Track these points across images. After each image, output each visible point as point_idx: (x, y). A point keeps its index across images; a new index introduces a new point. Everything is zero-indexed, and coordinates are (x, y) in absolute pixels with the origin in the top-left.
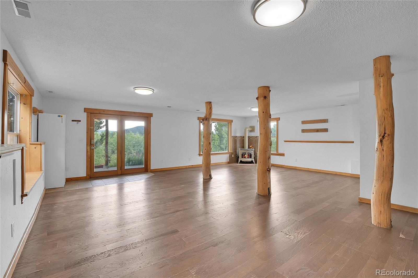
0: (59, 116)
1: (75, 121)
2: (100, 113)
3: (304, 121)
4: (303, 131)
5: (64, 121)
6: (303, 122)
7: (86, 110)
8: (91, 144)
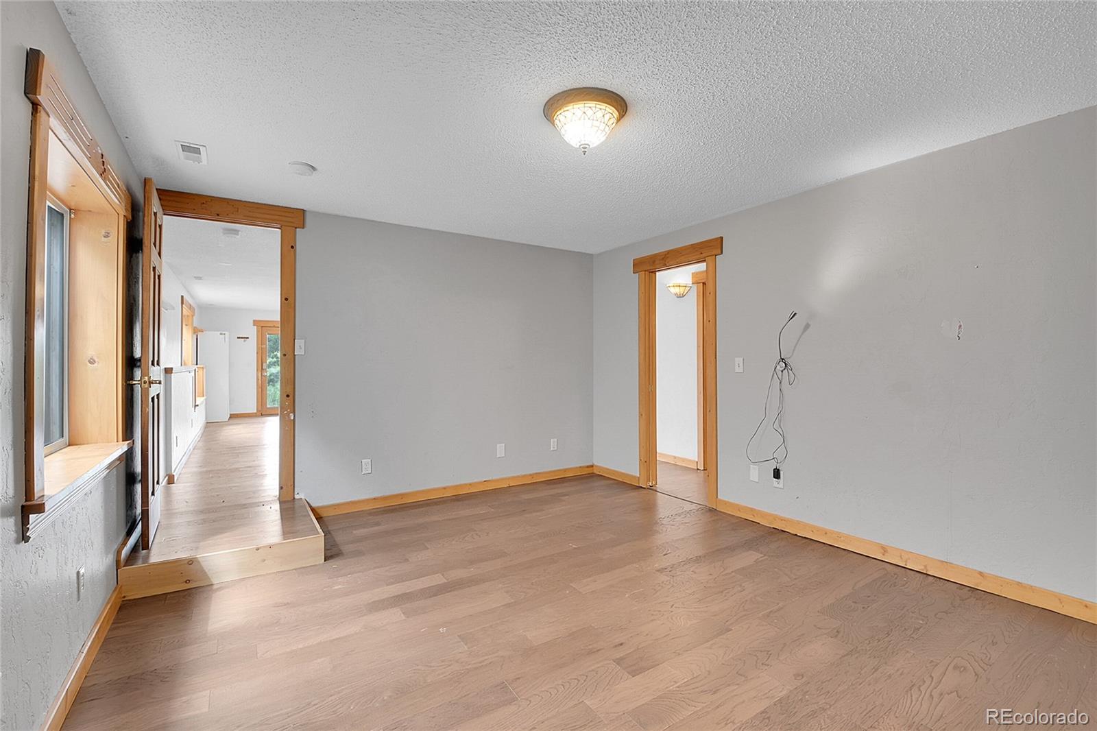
0: (221, 334)
1: (242, 338)
2: (274, 327)
5: (227, 340)
7: (255, 323)
8: (262, 368)
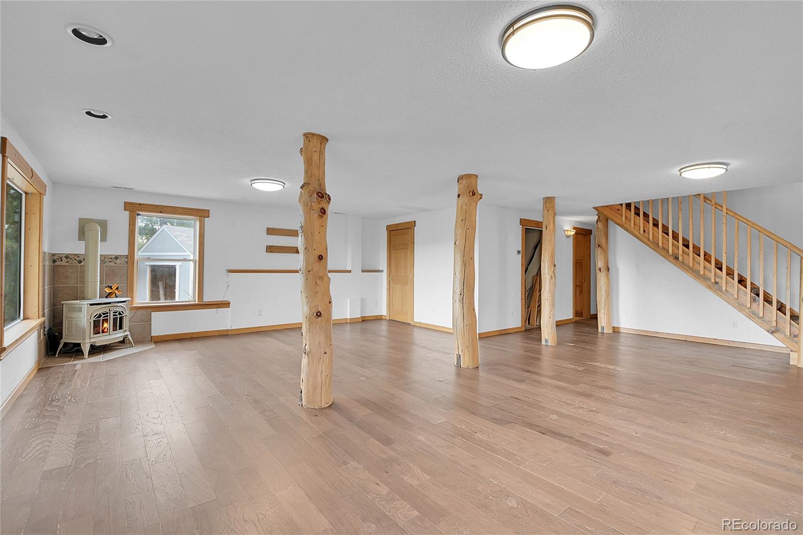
3: (273, 229)
4: (271, 249)
6: (271, 231)
